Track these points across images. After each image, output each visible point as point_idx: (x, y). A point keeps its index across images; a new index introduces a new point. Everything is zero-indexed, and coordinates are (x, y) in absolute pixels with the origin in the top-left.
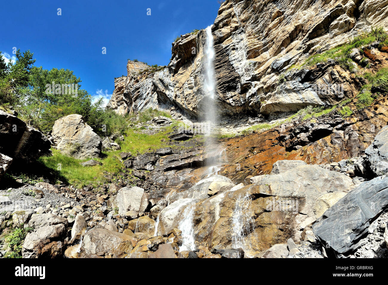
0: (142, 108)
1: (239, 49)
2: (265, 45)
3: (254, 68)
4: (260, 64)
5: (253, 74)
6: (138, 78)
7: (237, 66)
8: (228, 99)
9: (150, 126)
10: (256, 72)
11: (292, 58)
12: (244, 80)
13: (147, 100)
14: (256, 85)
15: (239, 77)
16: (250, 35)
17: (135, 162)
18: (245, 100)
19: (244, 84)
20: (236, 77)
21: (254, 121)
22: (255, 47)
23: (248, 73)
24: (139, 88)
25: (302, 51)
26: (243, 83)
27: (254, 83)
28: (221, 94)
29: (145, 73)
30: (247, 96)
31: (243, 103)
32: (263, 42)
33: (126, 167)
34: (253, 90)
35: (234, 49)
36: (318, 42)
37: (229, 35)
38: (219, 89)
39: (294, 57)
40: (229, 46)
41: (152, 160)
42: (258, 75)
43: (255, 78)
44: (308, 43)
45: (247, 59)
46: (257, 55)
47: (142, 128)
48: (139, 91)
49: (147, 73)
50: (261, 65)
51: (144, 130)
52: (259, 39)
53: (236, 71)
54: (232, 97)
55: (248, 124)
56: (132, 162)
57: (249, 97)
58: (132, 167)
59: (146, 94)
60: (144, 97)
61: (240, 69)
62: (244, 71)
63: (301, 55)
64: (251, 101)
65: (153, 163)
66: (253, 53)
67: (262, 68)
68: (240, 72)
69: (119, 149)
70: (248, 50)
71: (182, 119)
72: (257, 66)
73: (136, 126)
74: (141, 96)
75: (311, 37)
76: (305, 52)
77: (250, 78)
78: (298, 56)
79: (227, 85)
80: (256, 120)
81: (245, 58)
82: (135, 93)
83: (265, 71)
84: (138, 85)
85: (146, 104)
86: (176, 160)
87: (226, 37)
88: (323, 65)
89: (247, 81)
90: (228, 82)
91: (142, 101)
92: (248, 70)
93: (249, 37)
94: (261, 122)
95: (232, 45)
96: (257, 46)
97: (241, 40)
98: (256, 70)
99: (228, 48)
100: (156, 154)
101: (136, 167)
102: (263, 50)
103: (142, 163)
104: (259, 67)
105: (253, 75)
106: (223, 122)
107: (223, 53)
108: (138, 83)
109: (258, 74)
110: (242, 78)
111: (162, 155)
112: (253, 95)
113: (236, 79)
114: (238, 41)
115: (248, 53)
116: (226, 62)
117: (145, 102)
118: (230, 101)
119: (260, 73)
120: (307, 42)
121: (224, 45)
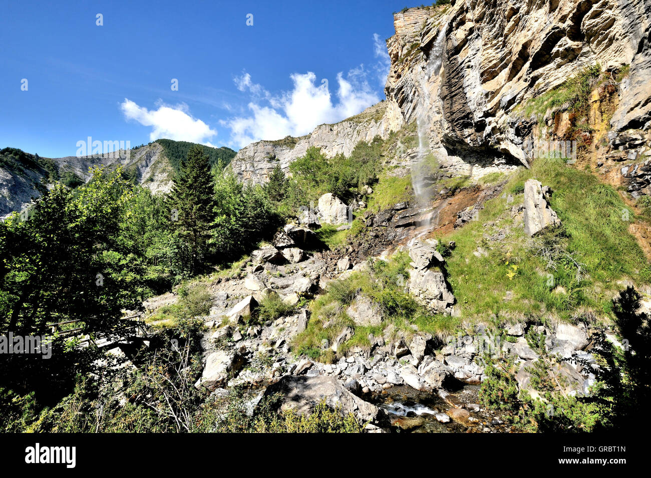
0: (410, 116)
1: (474, 67)
2: (502, 59)
3: (487, 100)
4: (494, 94)
5: (485, 109)
6: (400, 71)
7: (470, 98)
8: (466, 137)
9: (403, 164)
10: (490, 106)
11: (517, 95)
12: (477, 116)
13: (414, 101)
14: (490, 123)
15: (471, 113)
16: (485, 45)
17: (375, 219)
18: (482, 140)
19: (478, 122)
20: (469, 114)
21: (498, 162)
22: (491, 65)
23: (479, 107)
24: (402, 88)
25: (527, 84)
26: (476, 121)
27: (488, 120)
28: (458, 132)
29: (406, 61)
30: (484, 135)
31: (480, 143)
32: (500, 55)
33: (367, 226)
34: (488, 129)
35: (468, 67)
36: (542, 74)
37: (465, 41)
38: (455, 125)
39: (519, 93)
40: (464, 61)
41: (387, 218)
42: (490, 111)
43: (487, 114)
44: (531, 75)
45: (482, 84)
46: (495, 74)
47: (396, 167)
48: (403, 92)
49: (409, 58)
50: (496, 94)
51: (396, 170)
52: (497, 49)
53: (469, 104)
54: (469, 135)
55: (494, 165)
56: (372, 221)
57: (486, 137)
58: (372, 225)
59: (412, 93)
60: (410, 98)
61: (472, 102)
62: (475, 104)
63: (527, 90)
64: (490, 141)
65: (389, 220)
66: (488, 75)
67: (496, 100)
68: (472, 106)
69: (366, 207)
70: (482, 71)
71: (439, 147)
72: (490, 96)
73: (393, 161)
74: (407, 98)
75: (534, 67)
76: (531, 85)
77: (482, 114)
78: (523, 91)
79: (462, 121)
80: (500, 162)
81: (478, 82)
82: (399, 96)
83: (498, 105)
84: (400, 84)
85: (414, 109)
86: (405, 217)
87: (462, 44)
88: (527, 123)
89: (480, 118)
90: (462, 118)
91: (409, 104)
92: (480, 104)
93: (485, 47)
94: (505, 164)
95: (466, 61)
96: (494, 62)
97: (478, 50)
98: (489, 101)
99: (463, 65)
100: (392, 210)
101: (375, 224)
102: (501, 67)
103: (381, 220)
104: (493, 98)
105: (484, 112)
106: (472, 160)
107: (458, 74)
108: (400, 79)
109: (490, 109)
110: (475, 113)
111: (398, 210)
112: (489, 135)
113: (469, 115)
114: (474, 52)
115: (482, 75)
116: (461, 87)
117: (412, 105)
118: (468, 140)
119: (492, 108)
120: (530, 73)
121: (460, 57)
